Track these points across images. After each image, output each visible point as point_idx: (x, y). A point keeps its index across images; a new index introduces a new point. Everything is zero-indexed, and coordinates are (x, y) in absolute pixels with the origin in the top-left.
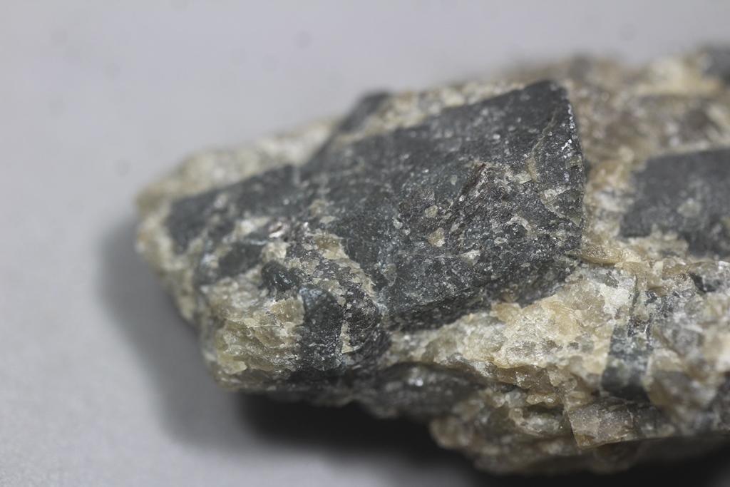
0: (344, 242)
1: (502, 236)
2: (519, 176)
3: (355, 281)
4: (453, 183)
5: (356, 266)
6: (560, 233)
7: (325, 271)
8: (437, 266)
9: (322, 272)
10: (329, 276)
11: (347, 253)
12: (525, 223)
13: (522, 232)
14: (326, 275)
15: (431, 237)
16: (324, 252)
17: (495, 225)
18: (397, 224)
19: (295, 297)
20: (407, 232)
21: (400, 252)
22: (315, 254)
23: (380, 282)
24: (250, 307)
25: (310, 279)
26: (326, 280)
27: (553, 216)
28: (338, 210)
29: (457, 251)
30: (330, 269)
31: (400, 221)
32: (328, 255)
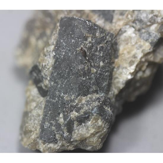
0: (81, 96)
1: (100, 53)
2: (88, 40)
3: (94, 98)
4: (81, 58)
5: (89, 96)
6: (108, 37)
7: (89, 104)
8: (100, 74)
9: (89, 105)
10: (91, 104)
11: (84, 96)
12: (101, 45)
13: (102, 47)
14: (90, 105)
15: (92, 72)
16: (82, 102)
17: (97, 53)
18: (84, 79)
19: (93, 115)
20: (88, 77)
21: (92, 82)
22: (83, 105)
23: (96, 92)
24: (86, 130)
25: (90, 109)
26: (91, 105)
27: (103, 37)
28: (71, 93)
29: (98, 67)
30: (89, 103)
31: (84, 78)
32: (83, 102)
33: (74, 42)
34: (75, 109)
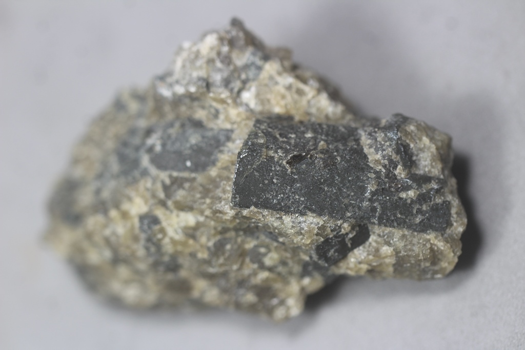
0: (368, 162)
1: (290, 137)
2: (273, 155)
3: (369, 141)
4: (305, 165)
5: (366, 150)
6: (263, 127)
7: (382, 147)
8: (327, 135)
9: (384, 148)
10: (381, 144)
11: (368, 158)
12: (278, 136)
13: (281, 135)
14: (382, 145)
15: (325, 147)
16: (378, 158)
17: (293, 141)
18: (339, 159)
19: (401, 137)
20: (335, 154)
21: (342, 148)
22: (384, 157)
23: (357, 141)
24: (424, 152)
25: (390, 145)
26: (383, 143)
27: (263, 132)
28: (365, 178)
29: (315, 138)
30: (379, 148)
31: (337, 159)
32: (378, 156)
33: (277, 179)
34: (392, 171)
